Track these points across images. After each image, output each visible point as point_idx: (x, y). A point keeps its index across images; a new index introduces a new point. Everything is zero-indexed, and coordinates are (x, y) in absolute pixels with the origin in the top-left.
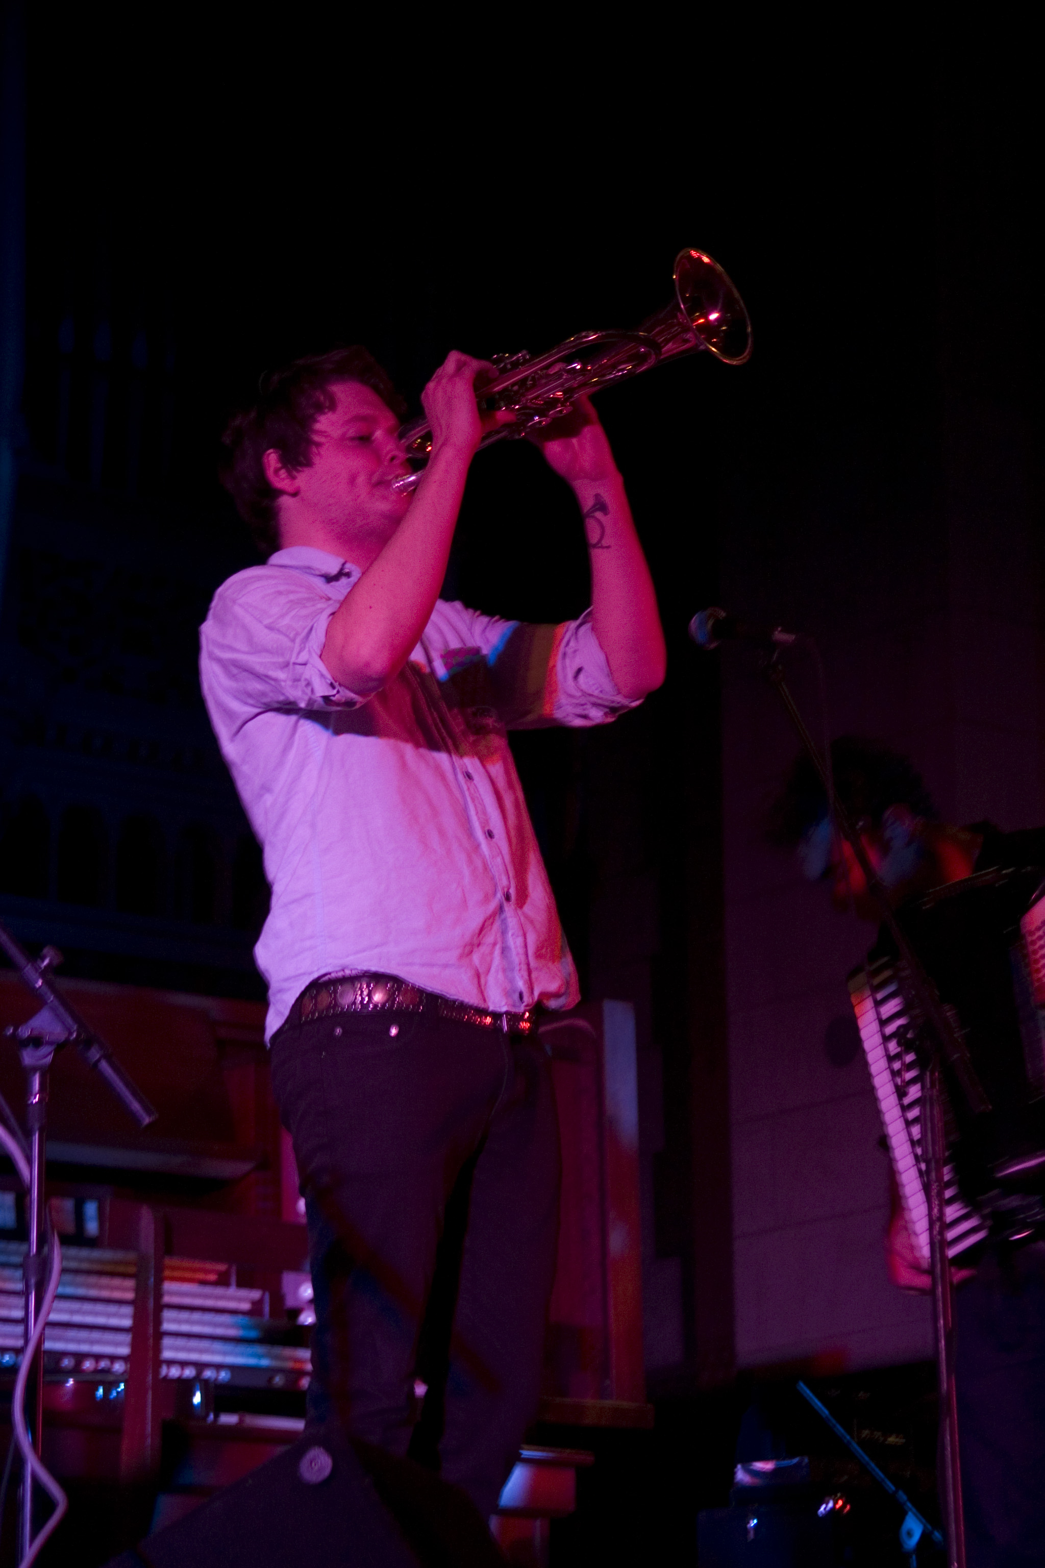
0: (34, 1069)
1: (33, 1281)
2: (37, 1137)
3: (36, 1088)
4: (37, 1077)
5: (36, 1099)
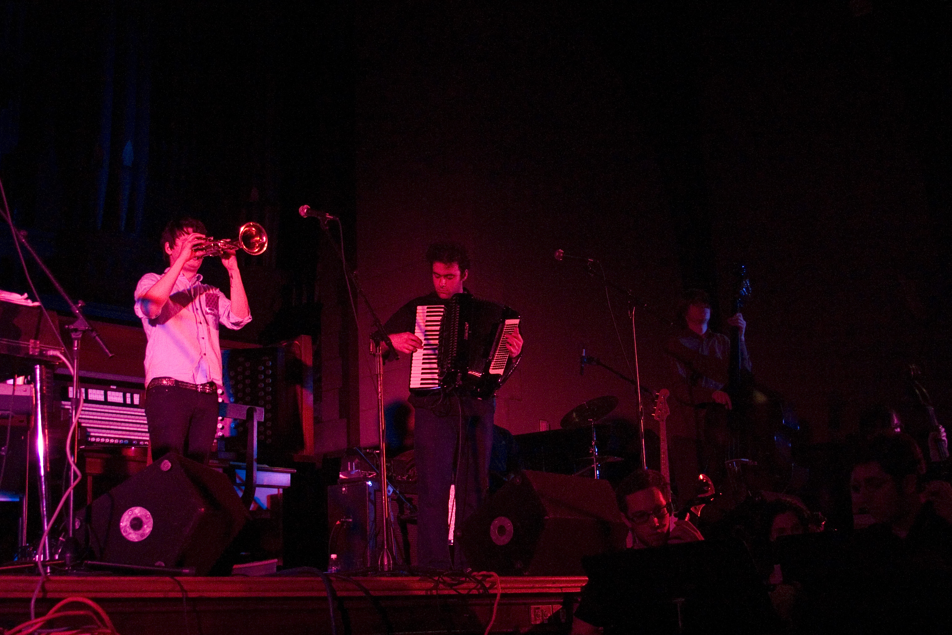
0: (76, 339)
1: (74, 407)
2: (76, 361)
3: (76, 345)
4: (76, 341)
5: (76, 349)
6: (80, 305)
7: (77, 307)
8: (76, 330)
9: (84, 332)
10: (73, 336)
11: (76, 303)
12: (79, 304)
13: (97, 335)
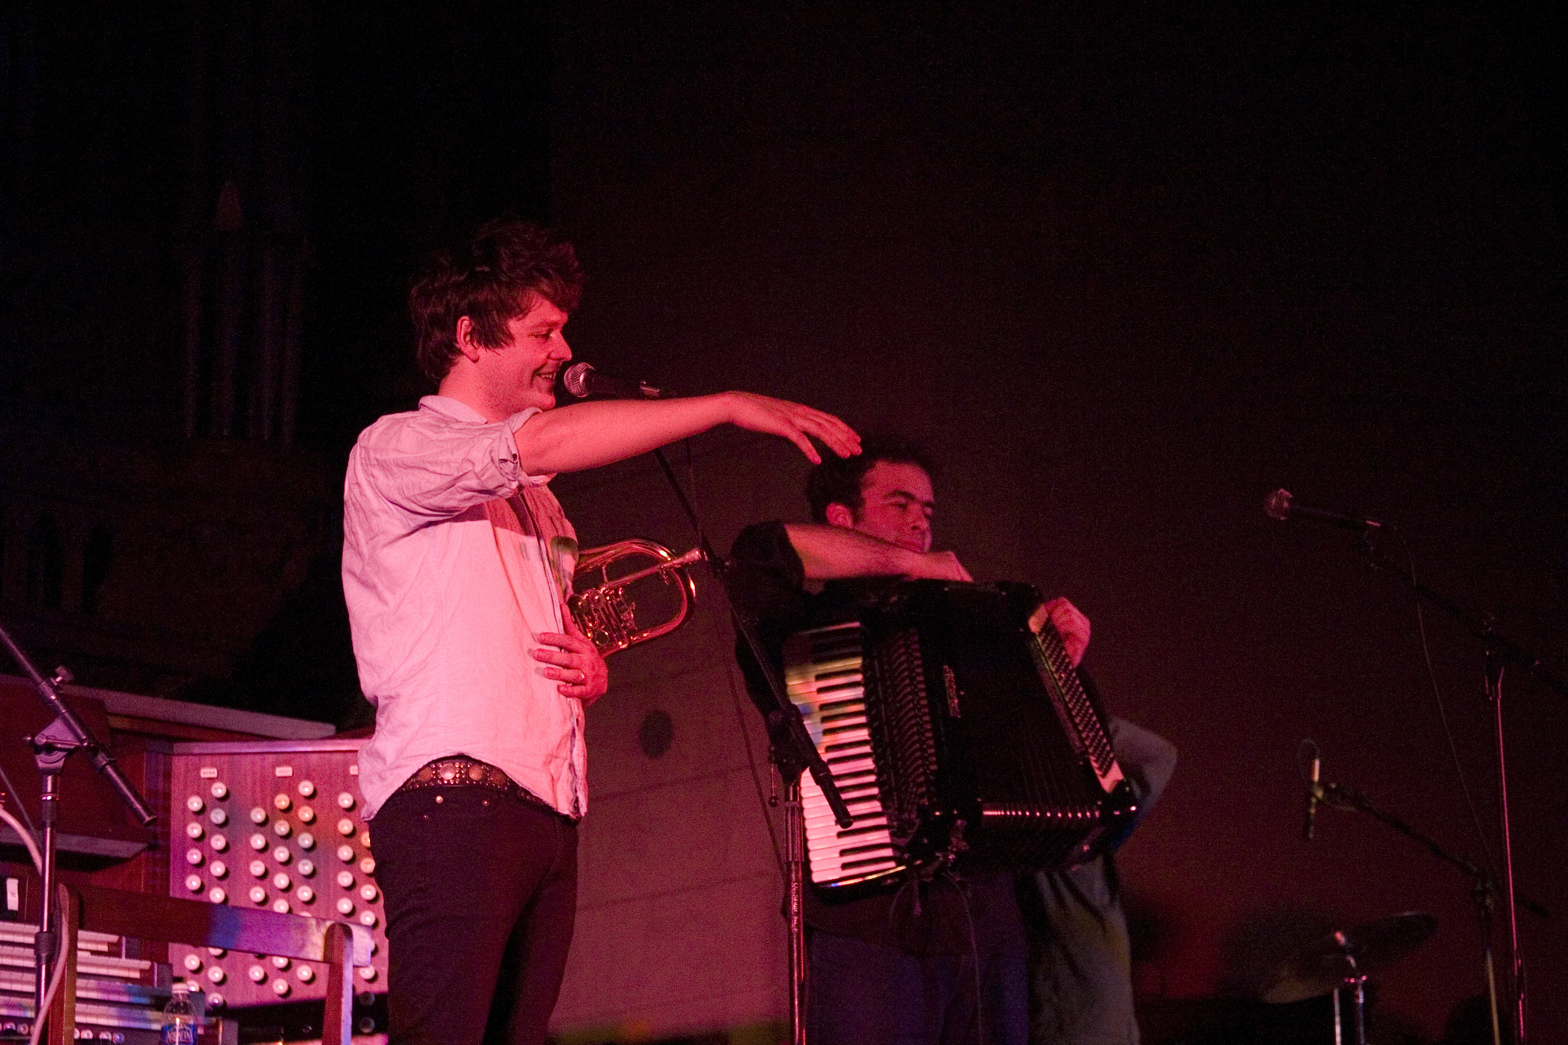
0: (48, 773)
1: (44, 955)
2: (49, 829)
3: (49, 789)
4: (50, 778)
5: (49, 798)
6: (59, 679)
7: (51, 685)
8: (49, 748)
9: (70, 753)
10: (42, 761)
11: (48, 674)
12: (56, 676)
13: (109, 763)
